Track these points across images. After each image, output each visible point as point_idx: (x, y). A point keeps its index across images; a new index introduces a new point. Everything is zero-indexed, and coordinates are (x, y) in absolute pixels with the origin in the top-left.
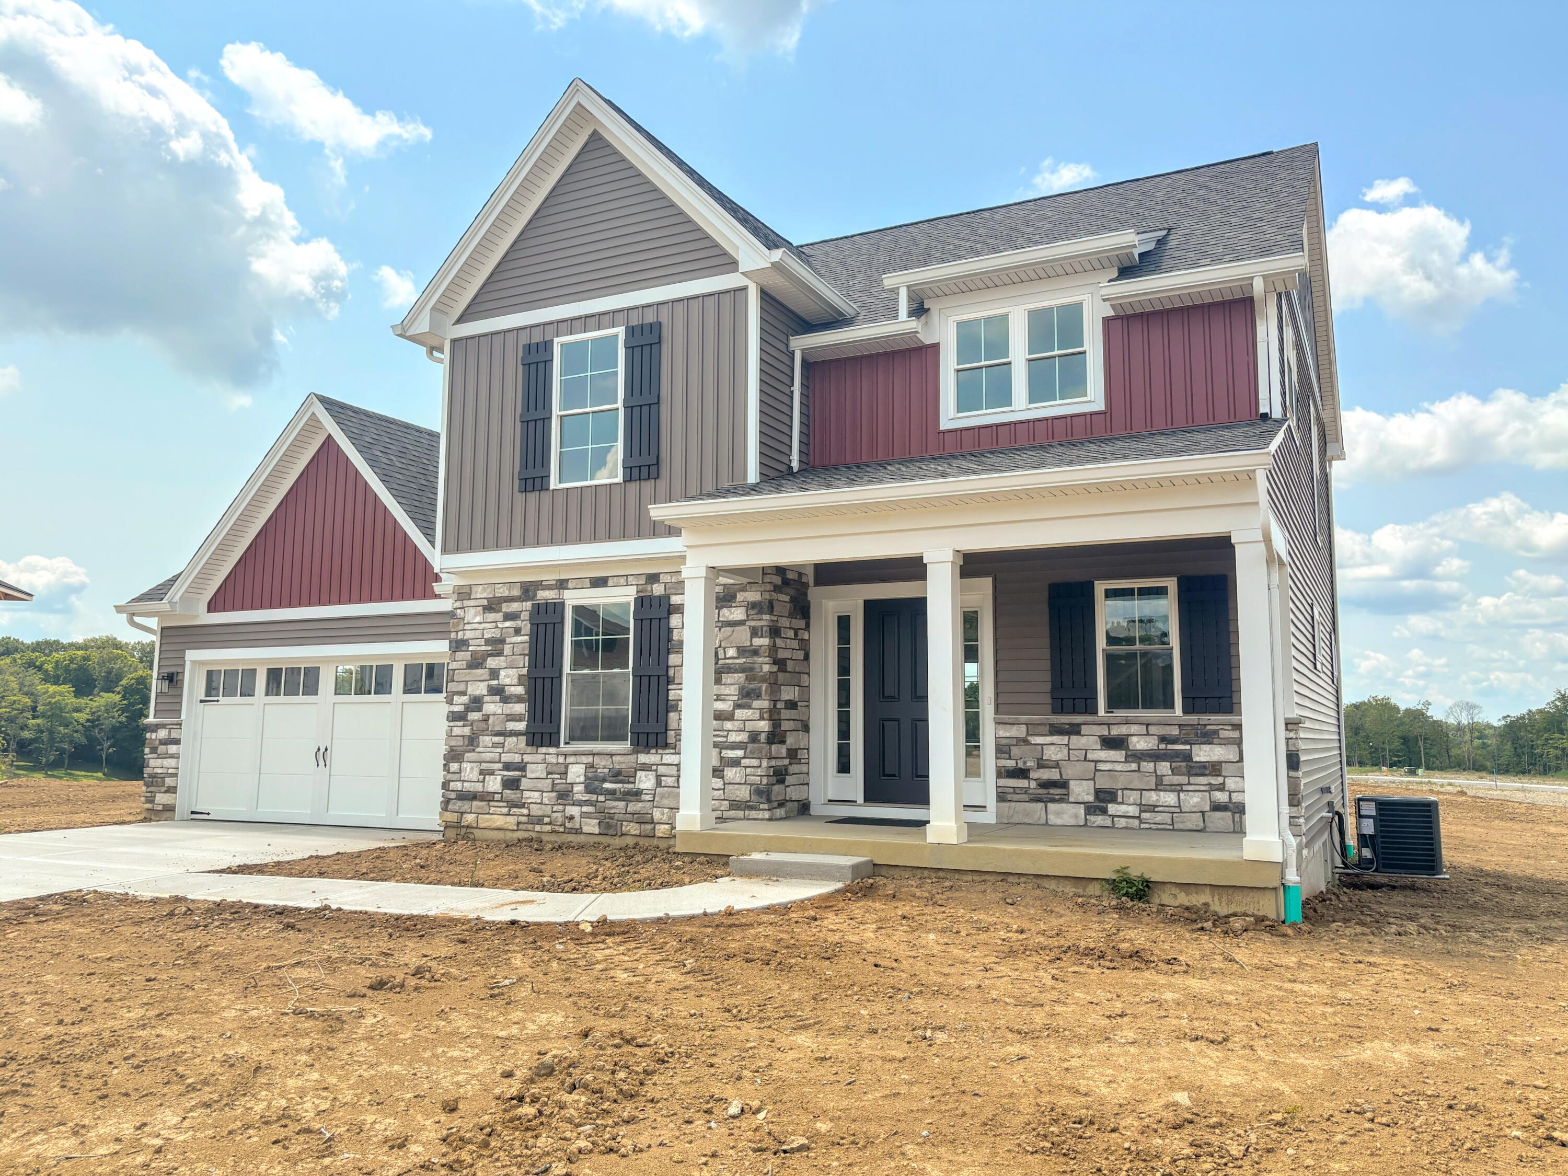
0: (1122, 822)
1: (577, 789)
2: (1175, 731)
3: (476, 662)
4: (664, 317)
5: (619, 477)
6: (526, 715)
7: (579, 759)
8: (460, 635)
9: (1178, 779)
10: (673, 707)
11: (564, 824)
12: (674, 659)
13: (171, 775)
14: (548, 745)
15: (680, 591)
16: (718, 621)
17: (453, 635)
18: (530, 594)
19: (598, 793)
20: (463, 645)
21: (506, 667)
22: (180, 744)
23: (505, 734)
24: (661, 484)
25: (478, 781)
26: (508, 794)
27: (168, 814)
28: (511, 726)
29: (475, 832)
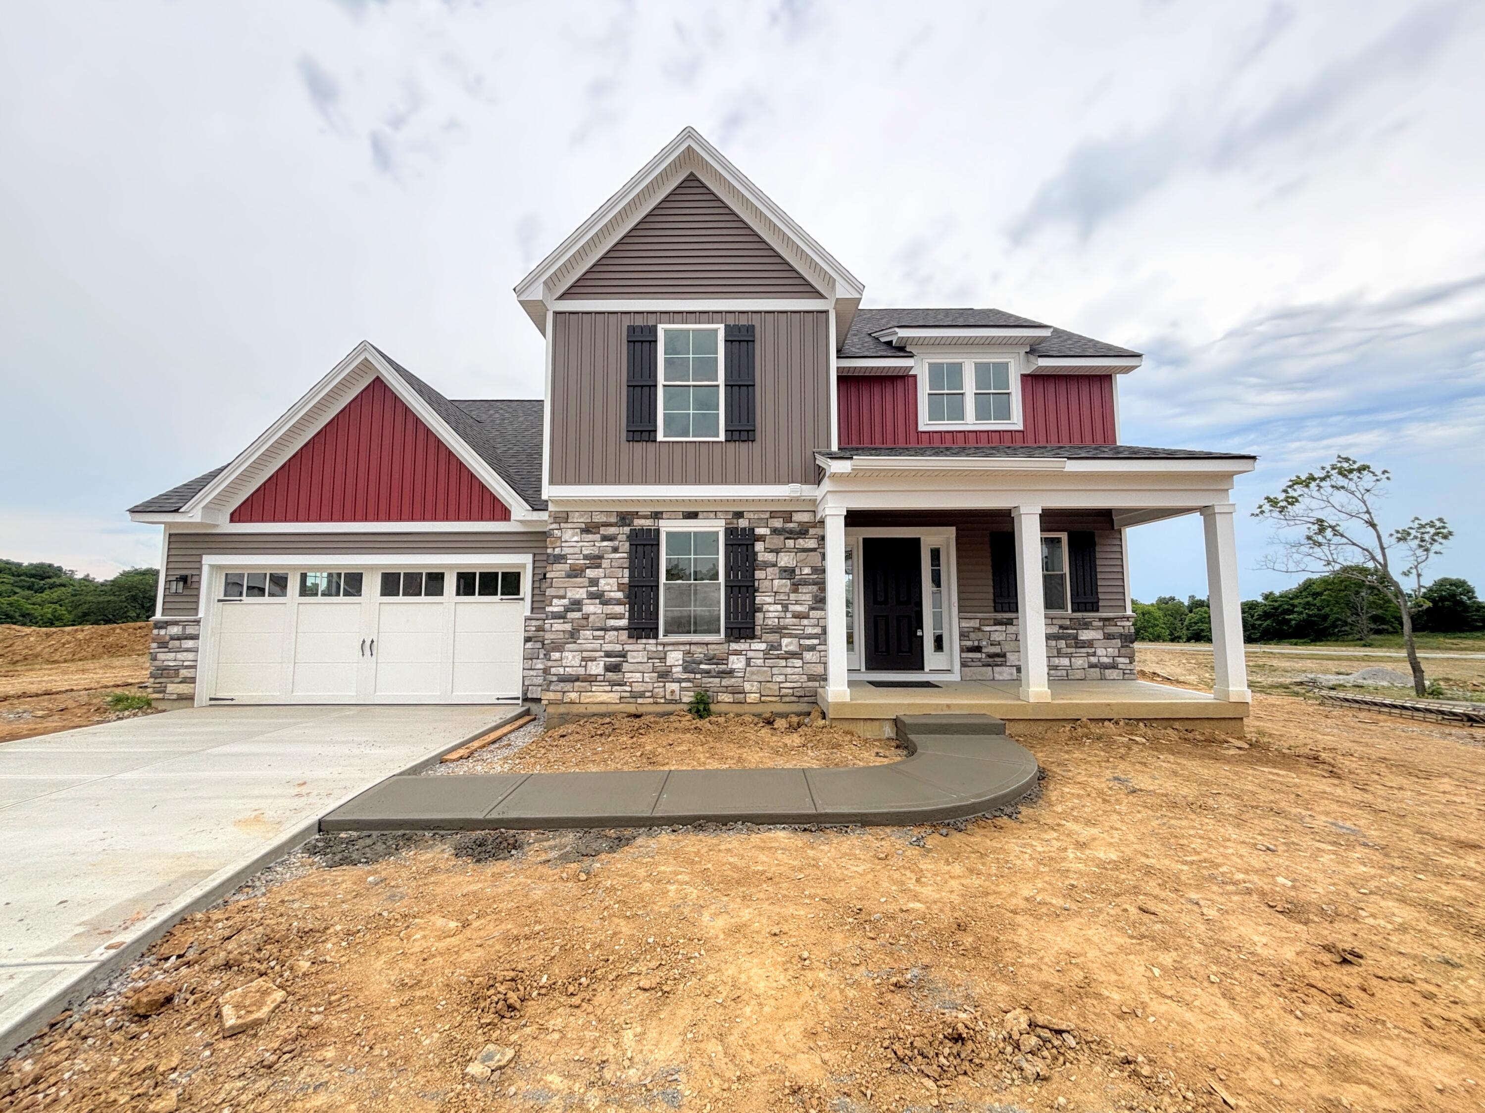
1: (674, 670)
2: (1069, 622)
3: (576, 572)
4: (756, 321)
5: (722, 437)
6: (627, 614)
7: (676, 647)
8: (557, 551)
9: (1070, 650)
10: (760, 610)
11: (665, 697)
12: (759, 574)
13: (187, 667)
14: (648, 637)
15: (762, 525)
16: (795, 548)
17: (549, 551)
18: (627, 521)
19: (695, 673)
20: (560, 558)
21: (605, 577)
22: (198, 639)
23: (605, 629)
24: (757, 445)
25: (580, 666)
26: (610, 675)
27: (183, 703)
28: (611, 623)
29: (577, 708)
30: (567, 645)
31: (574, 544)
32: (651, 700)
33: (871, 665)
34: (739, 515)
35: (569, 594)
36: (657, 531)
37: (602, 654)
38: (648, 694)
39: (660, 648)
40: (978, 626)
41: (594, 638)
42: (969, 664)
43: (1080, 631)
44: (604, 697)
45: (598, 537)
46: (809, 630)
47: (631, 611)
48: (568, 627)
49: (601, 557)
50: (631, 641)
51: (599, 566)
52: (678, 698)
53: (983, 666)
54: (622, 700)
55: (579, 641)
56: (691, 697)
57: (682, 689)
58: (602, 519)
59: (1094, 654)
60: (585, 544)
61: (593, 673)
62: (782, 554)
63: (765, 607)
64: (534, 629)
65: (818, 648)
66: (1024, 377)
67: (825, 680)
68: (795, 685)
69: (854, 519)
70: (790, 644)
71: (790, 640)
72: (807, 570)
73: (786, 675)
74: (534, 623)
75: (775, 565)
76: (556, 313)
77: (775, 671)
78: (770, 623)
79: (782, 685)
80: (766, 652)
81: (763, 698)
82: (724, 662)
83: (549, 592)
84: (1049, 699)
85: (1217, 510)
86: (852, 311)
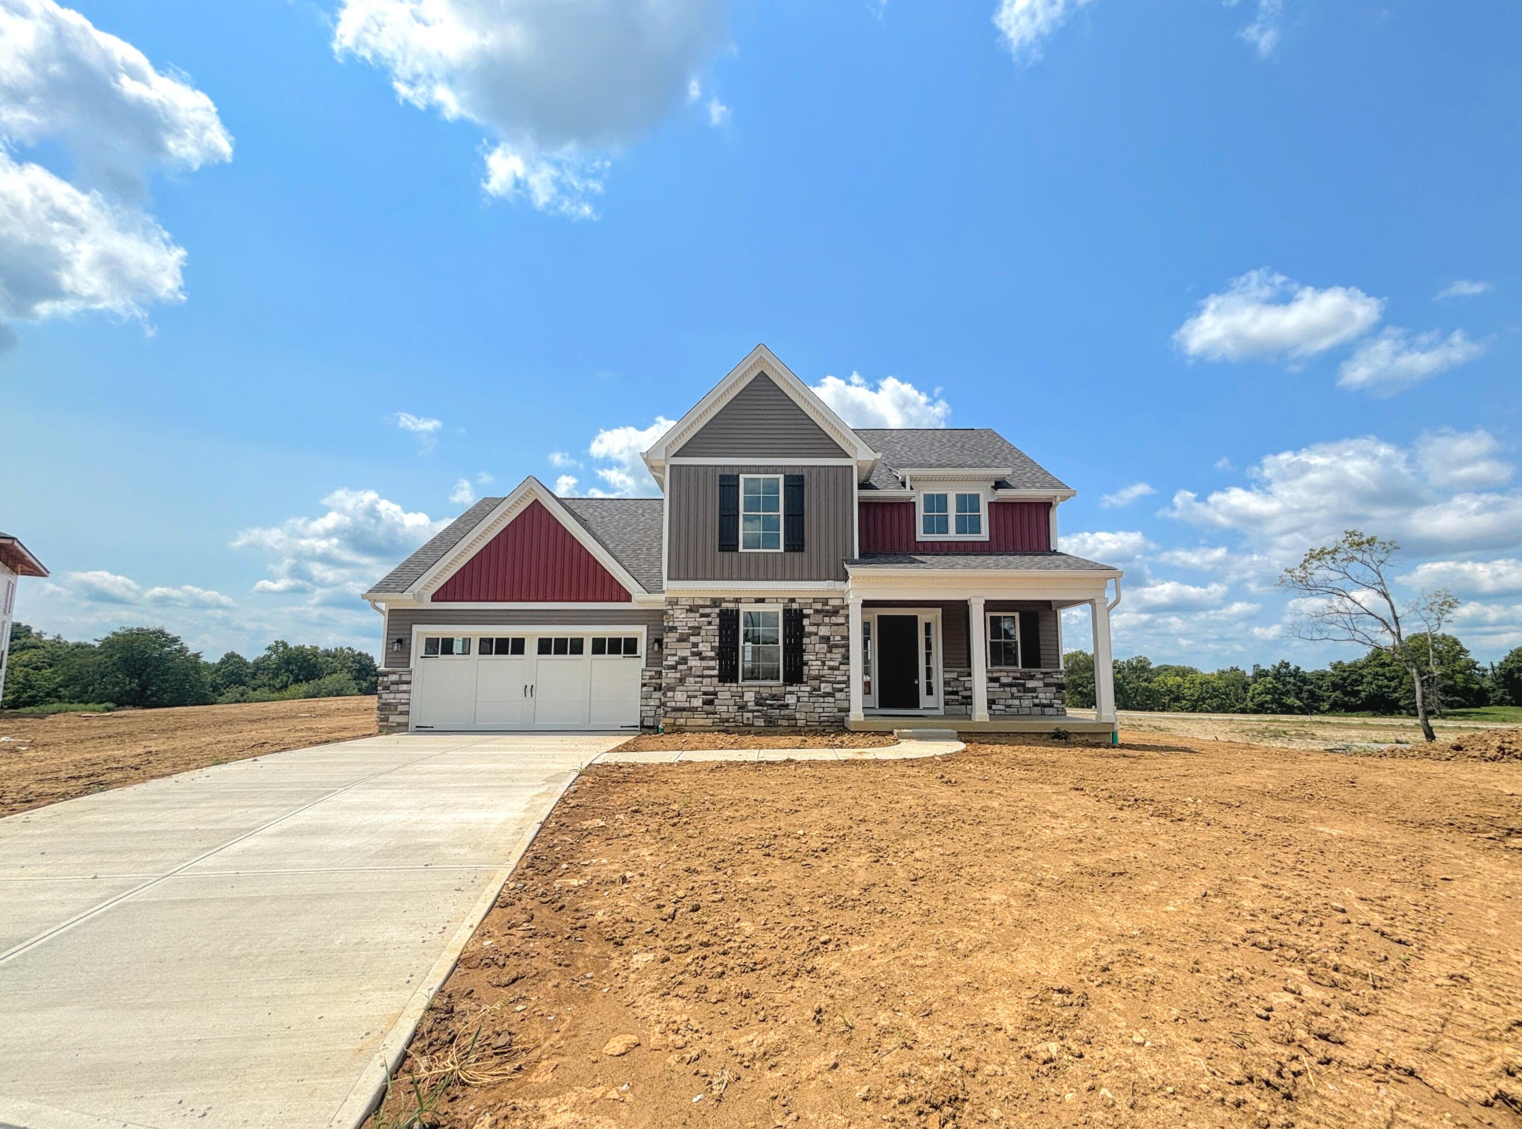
0: (998, 712)
1: (749, 704)
2: (1018, 675)
3: (682, 639)
4: (805, 473)
5: (782, 550)
6: (717, 667)
7: (750, 689)
8: (671, 624)
9: (1020, 695)
10: (806, 664)
11: (742, 722)
12: (806, 640)
13: (403, 704)
14: (731, 682)
15: (808, 608)
16: (830, 623)
17: (665, 624)
18: (718, 604)
19: (763, 707)
20: (673, 629)
21: (703, 642)
22: (411, 684)
23: (702, 676)
24: (805, 554)
25: (686, 701)
26: (706, 707)
27: (401, 728)
28: (707, 672)
29: (685, 728)
30: (677, 688)
31: (682, 620)
32: (733, 724)
33: (882, 705)
34: (793, 600)
35: (679, 653)
36: (738, 611)
37: (701, 693)
38: (731, 720)
39: (740, 689)
40: (956, 677)
41: (695, 682)
42: (950, 703)
43: (1027, 682)
44: (701, 722)
45: (698, 615)
46: (839, 678)
47: (720, 665)
48: (678, 675)
49: (700, 628)
50: (721, 684)
51: (698, 634)
52: (751, 723)
53: (959, 705)
54: (714, 724)
55: (685, 685)
56: (760, 722)
57: (754, 717)
58: (701, 603)
59: (1037, 697)
60: (690, 620)
61: (695, 706)
62: (822, 627)
63: (810, 663)
64: (648, 677)
65: (846, 690)
66: (990, 503)
67: (849, 711)
68: (830, 715)
69: (867, 604)
70: (827, 687)
71: (826, 684)
72: (838, 638)
73: (824, 708)
74: (648, 673)
75: (816, 634)
76: (672, 466)
77: (816, 705)
78: (813, 673)
79: (821, 715)
80: (810, 693)
81: (808, 723)
82: (782, 699)
83: (665, 652)
84: (988, 720)
85: (1097, 602)
86: (869, 466)
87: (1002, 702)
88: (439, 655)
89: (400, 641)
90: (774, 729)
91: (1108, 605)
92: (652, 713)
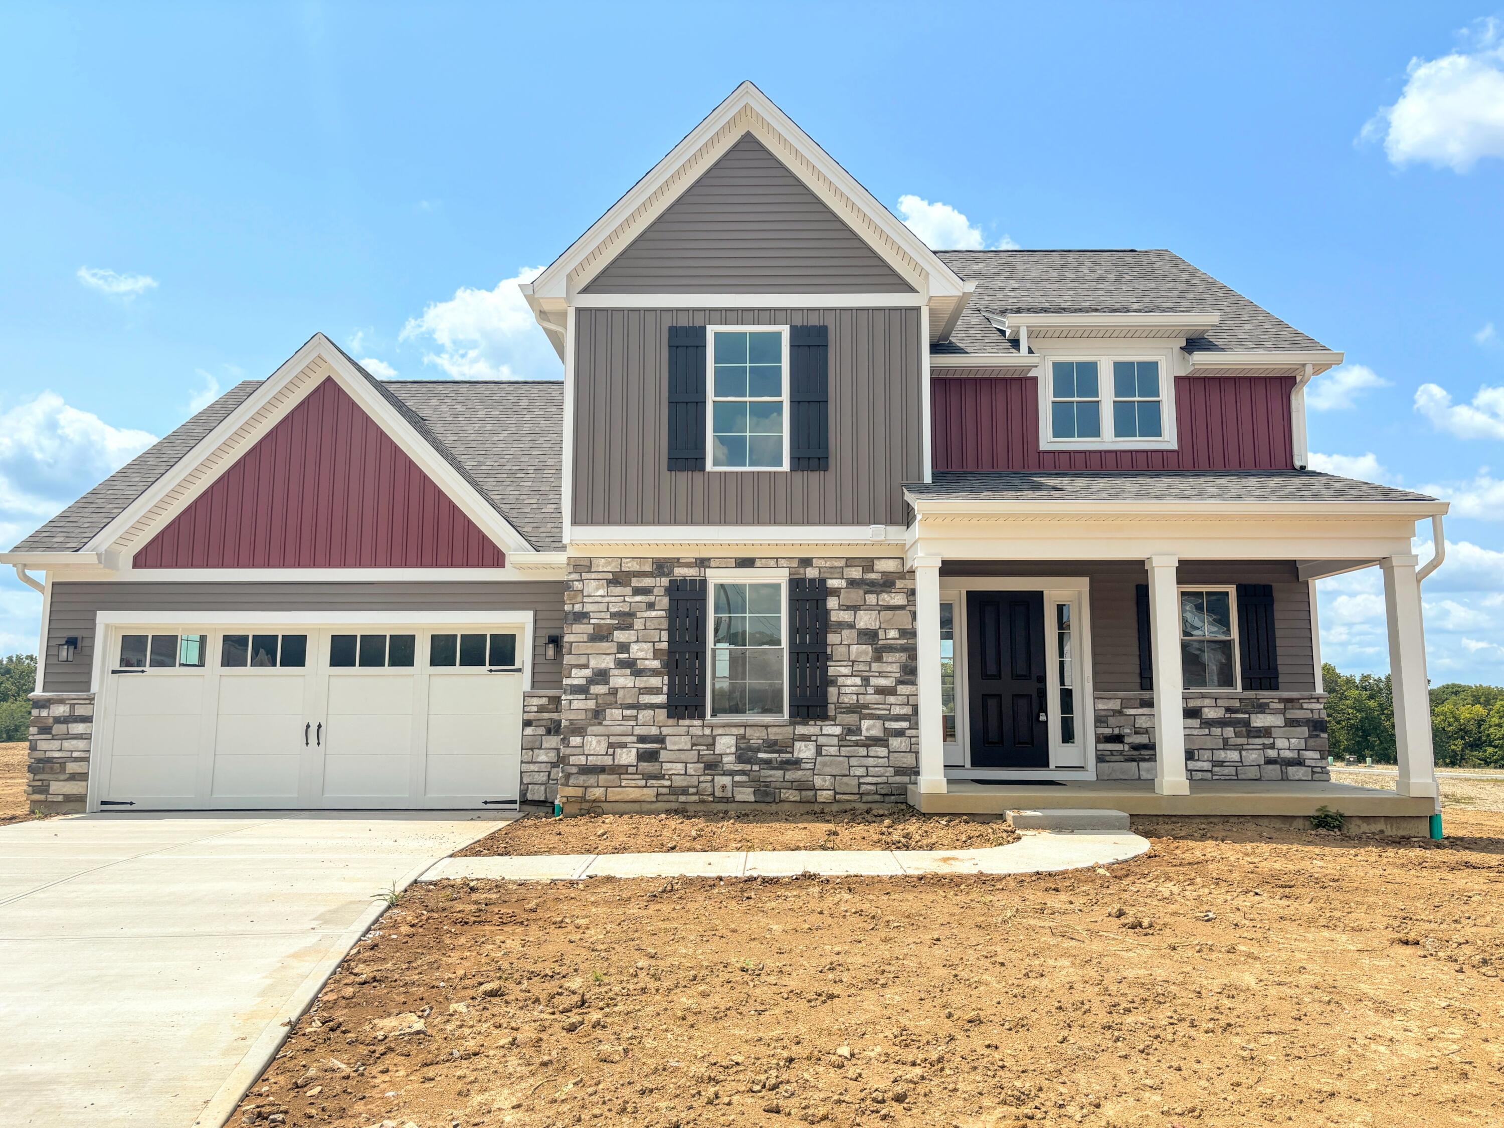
0: (1199, 775)
1: (725, 759)
2: (1236, 703)
3: (600, 635)
4: (830, 322)
5: (786, 467)
6: (665, 688)
7: (728, 730)
8: (578, 607)
9: (1240, 741)
10: (833, 682)
11: (713, 794)
12: (832, 638)
13: (77, 760)
14: (692, 717)
15: (836, 576)
16: (877, 605)
17: (567, 608)
18: (666, 570)
19: (752, 764)
20: (581, 617)
21: (637, 641)
22: (92, 722)
23: (637, 706)
24: (830, 475)
25: (607, 754)
26: (645, 766)
27: (71, 806)
28: (645, 699)
29: (604, 805)
30: (590, 728)
31: (599, 599)
32: (696, 798)
33: (978, 760)
34: (806, 562)
35: (593, 663)
36: (704, 582)
37: (634, 739)
38: (692, 790)
39: (707, 731)
40: (1118, 708)
41: (624, 718)
42: (1107, 758)
43: (1253, 716)
44: (634, 794)
45: (628, 590)
46: (896, 710)
47: (671, 685)
48: (591, 704)
49: (631, 615)
50: (671, 722)
51: (630, 627)
52: (730, 795)
53: (1127, 760)
54: (660, 798)
55: (605, 723)
56: (746, 794)
57: (735, 784)
58: (634, 567)
59: (1272, 746)
60: (613, 599)
61: (622, 763)
62: (862, 612)
63: (840, 681)
64: (535, 709)
65: (908, 733)
66: (1178, 379)
67: (917, 773)
68: (879, 780)
69: (950, 569)
70: (874, 726)
71: (871, 722)
72: (893, 634)
73: (867, 767)
74: (536, 701)
75: (852, 626)
76: (579, 311)
77: (853, 761)
78: (846, 700)
79: (862, 781)
80: (841, 738)
81: (837, 796)
82: (788, 749)
83: (567, 660)
84: (1186, 791)
85: (1395, 562)
86: (950, 307)
87: (1207, 755)
88: (147, 668)
89: (72, 642)
90: (774, 808)
91: (1418, 569)
92: (543, 777)
